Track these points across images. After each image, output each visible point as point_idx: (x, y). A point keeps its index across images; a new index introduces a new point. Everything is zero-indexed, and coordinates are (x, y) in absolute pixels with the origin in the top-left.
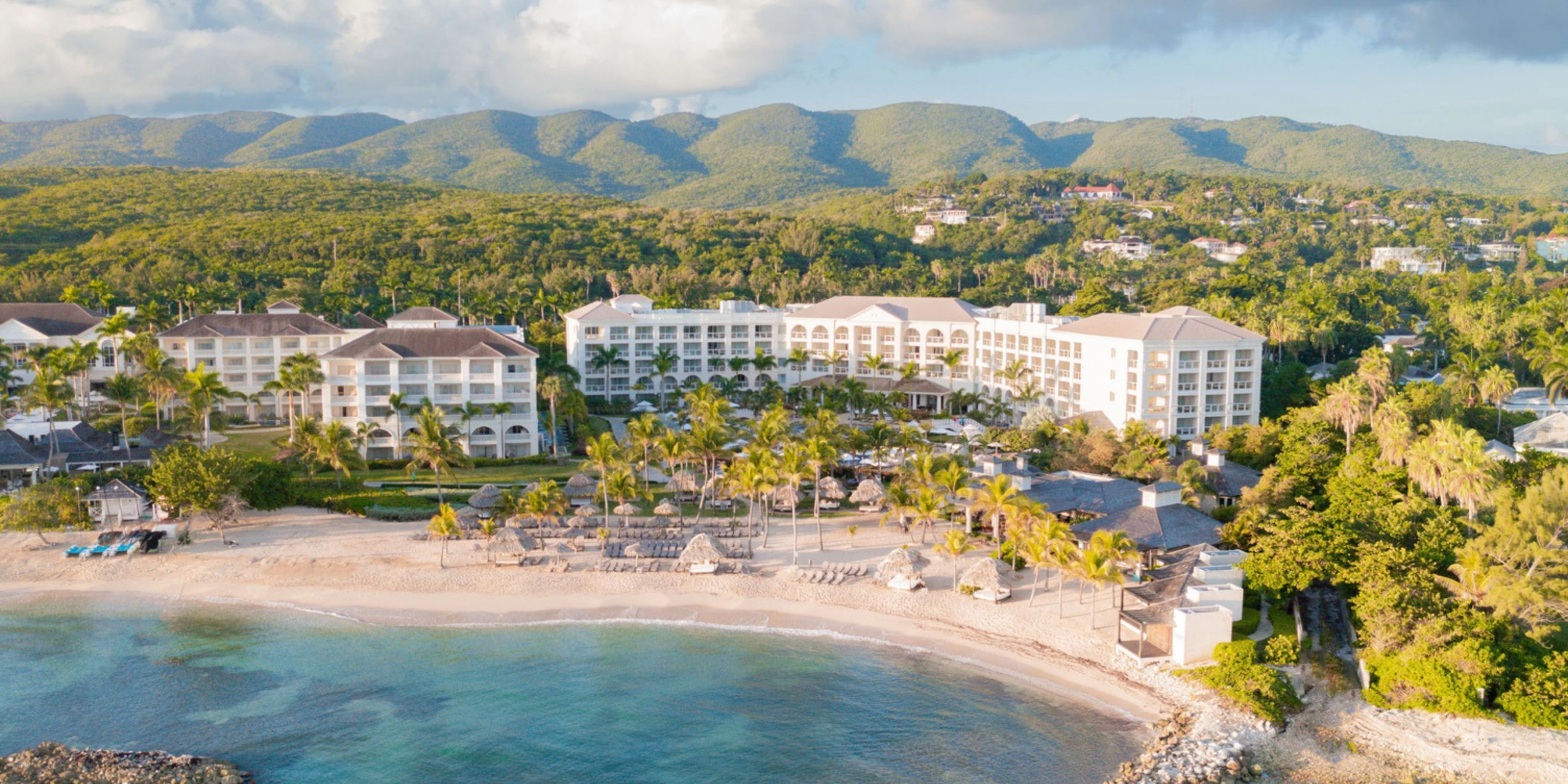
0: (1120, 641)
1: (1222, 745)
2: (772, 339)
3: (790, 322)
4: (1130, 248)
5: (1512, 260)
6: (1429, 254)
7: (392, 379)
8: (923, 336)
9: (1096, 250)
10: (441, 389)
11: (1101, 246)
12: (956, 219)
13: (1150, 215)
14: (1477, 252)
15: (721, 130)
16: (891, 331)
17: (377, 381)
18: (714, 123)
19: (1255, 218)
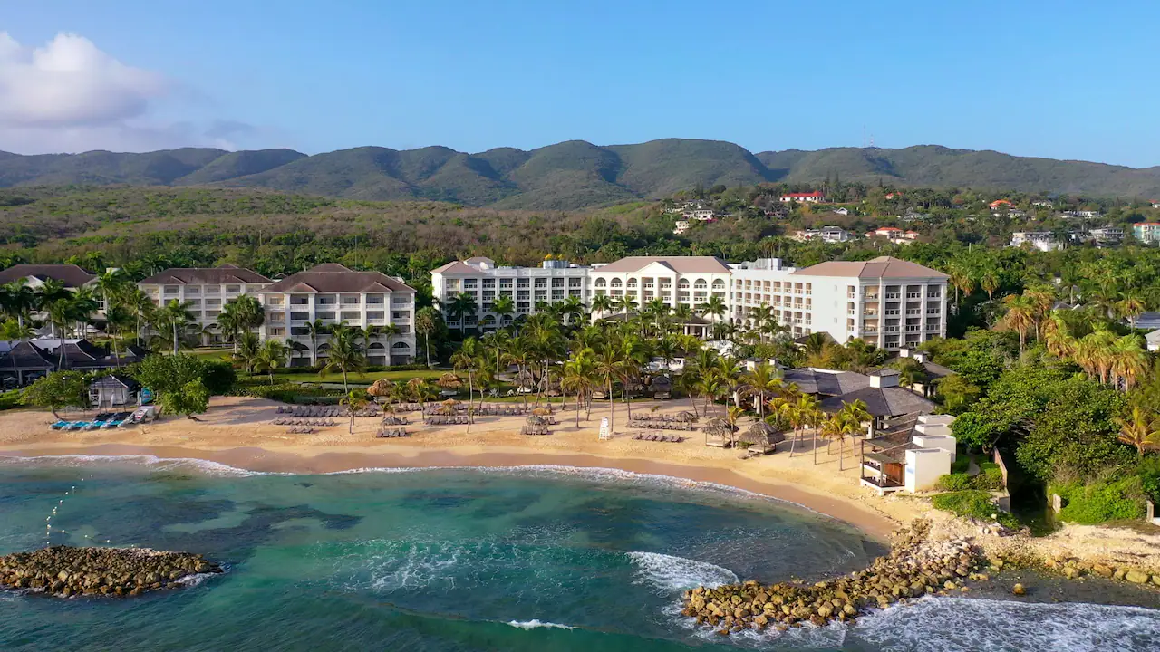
0: (863, 478)
1: (953, 545)
2: (581, 288)
3: (594, 276)
4: (833, 235)
5: (1116, 240)
6: (1056, 236)
7: (310, 308)
8: (692, 284)
9: (808, 237)
10: (345, 315)
11: (810, 234)
12: (705, 217)
13: (845, 212)
14: (1090, 234)
15: (532, 159)
16: (668, 281)
17: (299, 308)
18: (527, 155)
19: (922, 213)
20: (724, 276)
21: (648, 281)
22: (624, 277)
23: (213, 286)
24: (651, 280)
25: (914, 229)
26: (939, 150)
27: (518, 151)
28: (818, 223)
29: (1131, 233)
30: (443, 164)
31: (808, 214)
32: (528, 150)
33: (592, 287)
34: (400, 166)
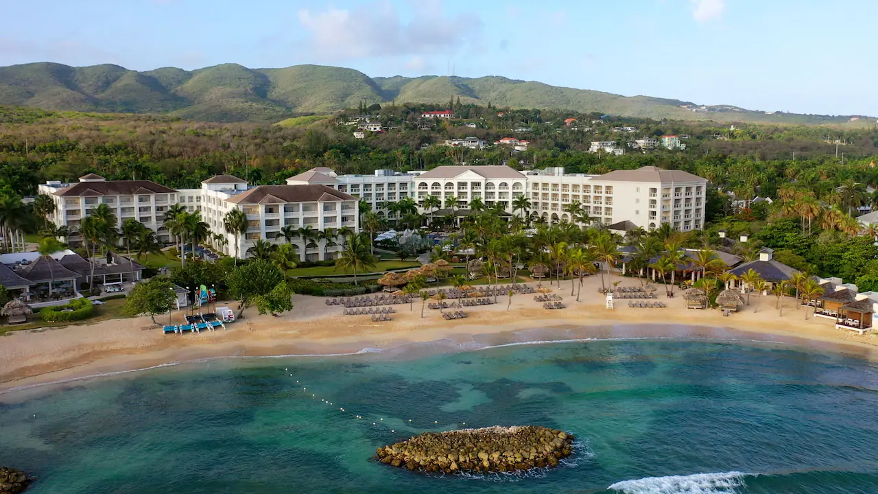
0: (839, 324)
2: (408, 190)
3: (418, 181)
4: (473, 143)
5: (652, 147)
6: (617, 144)
7: (280, 215)
8: (497, 186)
9: (455, 145)
10: (306, 220)
11: (457, 143)
12: (375, 129)
13: (474, 126)
14: (637, 143)
15: (195, 78)
16: (478, 184)
17: (271, 217)
18: (190, 75)
19: (527, 127)
20: (522, 181)
21: (462, 185)
22: (443, 182)
23: (127, 196)
24: (465, 184)
25: (525, 139)
26: (503, 80)
27: (181, 70)
28: (460, 134)
29: (661, 143)
30: (115, 80)
31: (449, 128)
32: (190, 70)
33: (416, 190)
34: (76, 81)
